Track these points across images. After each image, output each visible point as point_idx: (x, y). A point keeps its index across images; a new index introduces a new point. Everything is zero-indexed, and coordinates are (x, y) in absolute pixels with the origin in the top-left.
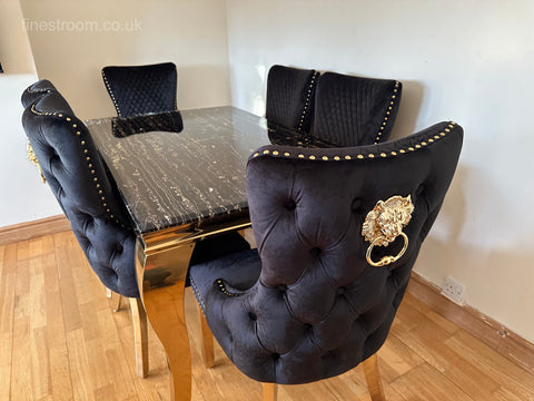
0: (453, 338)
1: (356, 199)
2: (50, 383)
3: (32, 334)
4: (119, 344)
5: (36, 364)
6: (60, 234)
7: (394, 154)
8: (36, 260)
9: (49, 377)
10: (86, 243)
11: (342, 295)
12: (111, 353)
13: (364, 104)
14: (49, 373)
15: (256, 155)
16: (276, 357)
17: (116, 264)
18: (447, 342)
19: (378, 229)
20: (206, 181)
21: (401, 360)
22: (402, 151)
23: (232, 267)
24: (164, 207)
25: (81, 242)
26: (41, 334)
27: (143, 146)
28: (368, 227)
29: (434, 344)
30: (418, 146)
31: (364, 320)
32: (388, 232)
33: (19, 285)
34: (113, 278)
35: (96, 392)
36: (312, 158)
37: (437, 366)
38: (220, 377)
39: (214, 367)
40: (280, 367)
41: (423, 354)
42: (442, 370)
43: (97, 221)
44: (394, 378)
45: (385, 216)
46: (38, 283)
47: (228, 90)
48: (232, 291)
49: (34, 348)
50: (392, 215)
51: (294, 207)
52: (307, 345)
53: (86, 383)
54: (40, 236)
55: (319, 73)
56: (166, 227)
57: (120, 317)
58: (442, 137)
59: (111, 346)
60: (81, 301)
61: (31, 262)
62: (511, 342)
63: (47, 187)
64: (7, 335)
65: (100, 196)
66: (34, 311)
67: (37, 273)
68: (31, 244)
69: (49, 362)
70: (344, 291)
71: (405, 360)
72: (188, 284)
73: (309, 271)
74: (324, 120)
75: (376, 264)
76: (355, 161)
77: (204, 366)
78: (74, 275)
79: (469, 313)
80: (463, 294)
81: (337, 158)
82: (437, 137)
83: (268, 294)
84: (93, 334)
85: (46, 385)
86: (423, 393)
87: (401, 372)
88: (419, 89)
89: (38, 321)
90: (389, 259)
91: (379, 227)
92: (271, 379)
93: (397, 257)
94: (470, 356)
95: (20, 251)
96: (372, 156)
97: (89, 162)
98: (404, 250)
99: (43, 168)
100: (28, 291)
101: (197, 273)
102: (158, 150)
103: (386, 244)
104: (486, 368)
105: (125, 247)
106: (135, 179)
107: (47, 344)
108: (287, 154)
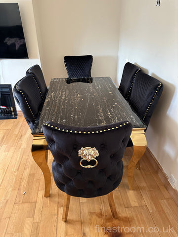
0: (165, 201)
5: (18, 160)
7: (89, 133)
9: (19, 165)
11: (79, 173)
13: (147, 91)
16: (64, 185)
26: (23, 150)
27: (60, 95)
29: (154, 200)
31: (92, 182)
33: (24, 132)
35: (30, 175)
36: (59, 129)
37: (150, 209)
40: (65, 188)
41: (147, 202)
43: (31, 122)
44: (129, 206)
51: (54, 142)
53: (28, 171)
56: (39, 133)
64: (14, 148)
66: (24, 142)
71: (138, 201)
74: (134, 93)
75: (84, 167)
79: (176, 192)
80: (175, 184)
82: (113, 128)
85: (18, 168)
86: (136, 217)
87: (133, 206)
89: (24, 145)
90: (90, 166)
93: (93, 167)
102: (63, 98)
103: (88, 161)
104: (171, 218)
106: (46, 110)
107: (23, 154)
108: (52, 126)
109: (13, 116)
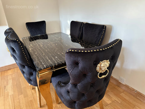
0: (122, 93)
1: (94, 61)
3: (9, 96)
4: (33, 98)
5: (11, 105)
6: (16, 68)
7: (104, 49)
8: (10, 76)
10: (23, 72)
12: (31, 101)
13: (96, 31)
14: (15, 107)
15: (68, 51)
16: (75, 102)
18: (121, 94)
19: (101, 69)
21: (109, 100)
22: (106, 48)
24: (44, 63)
25: (22, 72)
26: (12, 96)
27: (38, 45)
28: (98, 69)
29: (117, 95)
31: (98, 91)
32: (103, 69)
33: (5, 83)
34: (31, 81)
37: (118, 101)
38: (61, 106)
39: (59, 103)
40: (76, 105)
41: (115, 98)
42: (120, 102)
43: (26, 67)
44: (107, 105)
45: (102, 65)
46: (10, 82)
48: (63, 85)
49: (10, 101)
50: (104, 65)
51: (78, 64)
52: (83, 99)
54: (10, 69)
55: (84, 23)
56: (45, 69)
57: (33, 91)
59: (31, 99)
60: (22, 87)
61: (8, 76)
62: (137, 94)
63: (12, 58)
64: (3, 97)
65: (27, 60)
66: (10, 90)
67: (10, 80)
68: (8, 71)
69: (14, 104)
70: (92, 85)
71: (110, 100)
72: (51, 82)
73: (83, 80)
74: (86, 36)
75: (100, 78)
76: (94, 52)
77: (56, 104)
79: (127, 86)
80: (125, 81)
81: (89, 51)
82: (115, 44)
83: (72, 86)
84: (26, 96)
87: (109, 103)
88: (111, 27)
89: (11, 93)
90: (104, 76)
91: (101, 68)
92: (74, 108)
93: (106, 76)
94: (127, 98)
95: (5, 73)
96: (98, 50)
97: (23, 51)
98: (107, 74)
99: (11, 53)
100: (8, 84)
101: (54, 79)
102: (42, 46)
103: (103, 72)
104: (131, 101)
105: (34, 73)
106: (36, 55)
107: (14, 99)
108: (76, 51)
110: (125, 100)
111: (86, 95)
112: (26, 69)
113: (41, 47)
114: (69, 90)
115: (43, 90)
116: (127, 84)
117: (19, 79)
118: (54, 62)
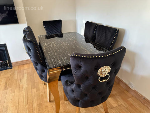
0: (130, 98)
1: (96, 66)
2: (27, 101)
3: (24, 89)
4: (44, 93)
5: (24, 97)
7: (105, 56)
8: (25, 70)
9: (27, 100)
10: (37, 69)
11: (94, 88)
12: (42, 95)
13: (109, 34)
14: (27, 99)
15: (72, 55)
16: (79, 101)
17: (43, 74)
18: (128, 99)
20: (65, 55)
21: (115, 103)
22: (107, 55)
23: (71, 77)
24: (54, 62)
25: (35, 68)
26: (26, 89)
27: (51, 44)
28: (99, 72)
29: (125, 100)
30: (112, 54)
31: (100, 93)
32: (104, 74)
33: (21, 76)
34: (43, 78)
35: (38, 105)
36: (85, 57)
37: (125, 105)
38: (68, 103)
39: (66, 101)
40: (79, 103)
41: (121, 102)
42: (126, 107)
43: (39, 64)
44: (112, 108)
45: (103, 70)
46: (26, 76)
47: (75, 26)
48: (69, 84)
49: (24, 93)
51: (81, 68)
52: (86, 99)
53: (36, 103)
54: (26, 64)
55: (98, 25)
56: (54, 68)
57: (45, 86)
58: (119, 51)
59: (42, 94)
60: (36, 82)
62: (146, 101)
63: (28, 55)
64: (18, 89)
66: (25, 83)
67: (26, 74)
68: (24, 66)
69: (27, 96)
71: (116, 103)
73: (85, 82)
75: (101, 81)
76: (95, 58)
77: (64, 100)
78: (34, 75)
79: (135, 92)
80: (134, 86)
81: (91, 57)
82: (118, 51)
83: (76, 86)
84: (38, 90)
85: (26, 102)
87: (114, 106)
89: (25, 86)
90: (105, 80)
91: (101, 73)
92: (78, 106)
93: (107, 80)
94: (134, 104)
95: (22, 67)
96: (99, 57)
99: (27, 51)
100: (23, 78)
101: (62, 78)
102: (55, 45)
104: (138, 107)
105: (45, 70)
106: (48, 54)
107: (27, 92)
108: (79, 56)
109: (9, 67)
110: (131, 105)
111: (88, 96)
112: (39, 66)
113: (54, 47)
114: (74, 89)
115: (53, 86)
116: (136, 90)
117: (33, 74)
118: (63, 63)
